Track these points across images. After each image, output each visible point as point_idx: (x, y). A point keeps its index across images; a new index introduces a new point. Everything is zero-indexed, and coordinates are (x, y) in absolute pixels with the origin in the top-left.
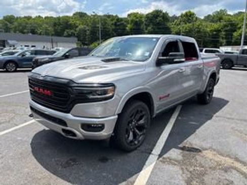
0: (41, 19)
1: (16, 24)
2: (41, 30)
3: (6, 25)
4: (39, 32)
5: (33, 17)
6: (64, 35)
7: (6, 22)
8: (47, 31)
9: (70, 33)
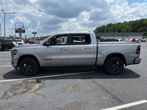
0: (126, 23)
1: (112, 27)
2: (124, 30)
3: (107, 28)
4: (123, 31)
5: (122, 23)
6: (138, 31)
7: (108, 27)
8: (128, 30)
9: (142, 29)
